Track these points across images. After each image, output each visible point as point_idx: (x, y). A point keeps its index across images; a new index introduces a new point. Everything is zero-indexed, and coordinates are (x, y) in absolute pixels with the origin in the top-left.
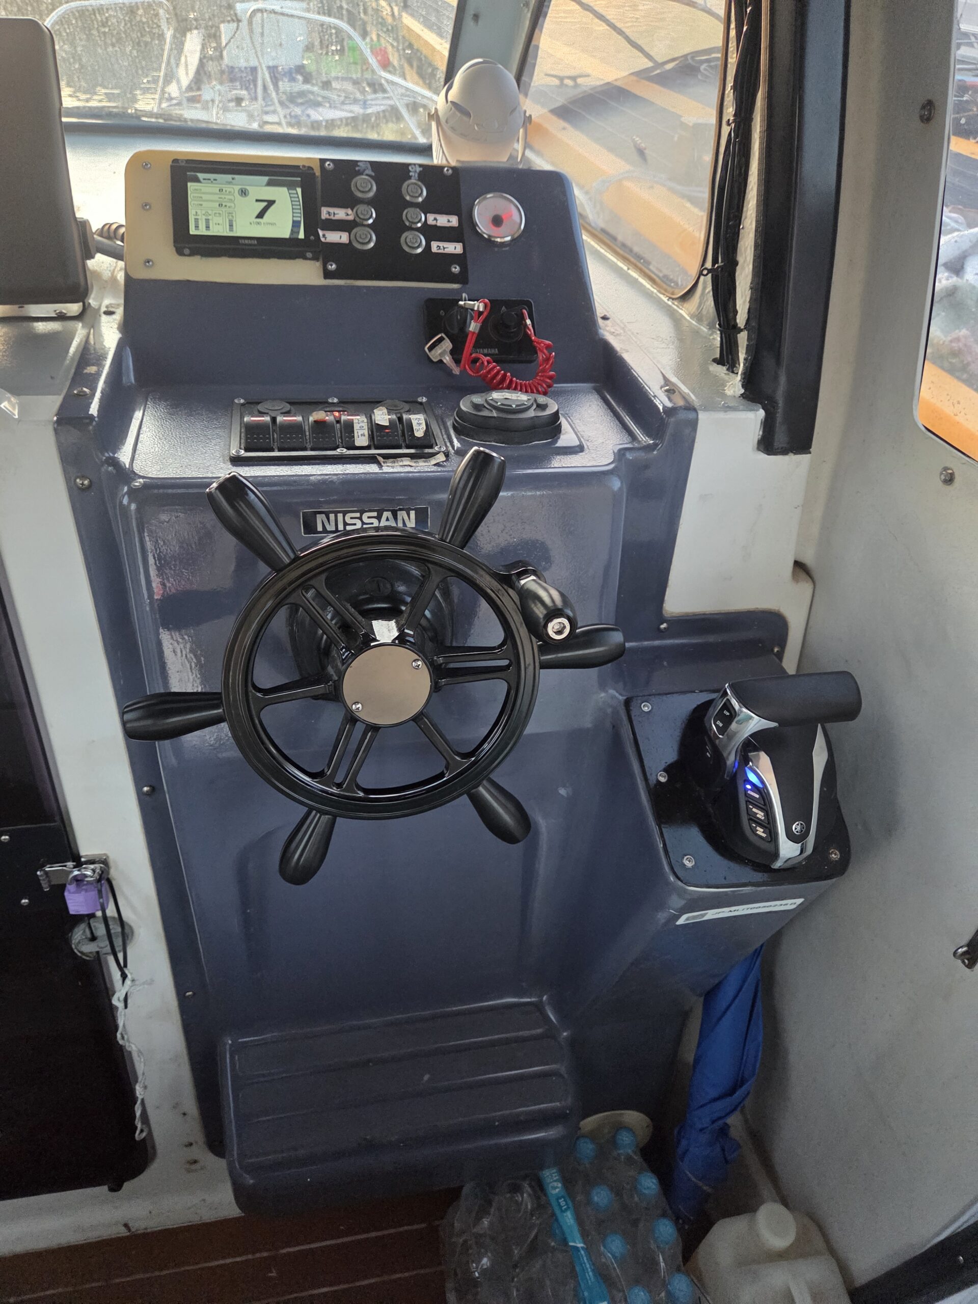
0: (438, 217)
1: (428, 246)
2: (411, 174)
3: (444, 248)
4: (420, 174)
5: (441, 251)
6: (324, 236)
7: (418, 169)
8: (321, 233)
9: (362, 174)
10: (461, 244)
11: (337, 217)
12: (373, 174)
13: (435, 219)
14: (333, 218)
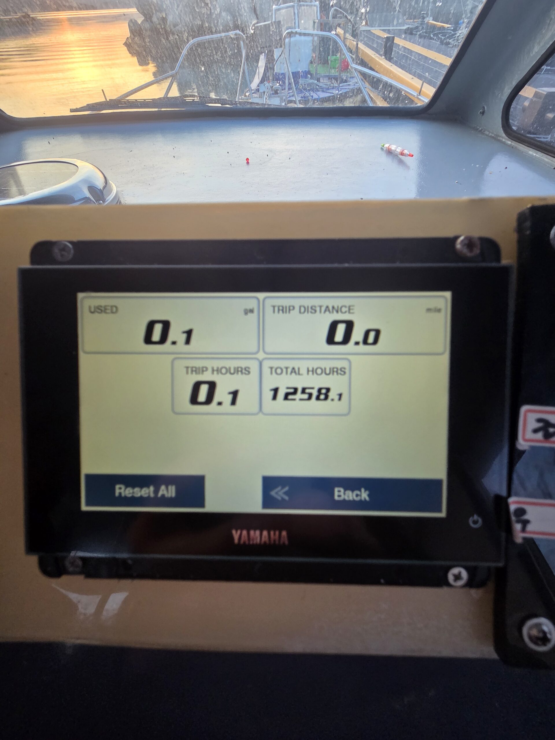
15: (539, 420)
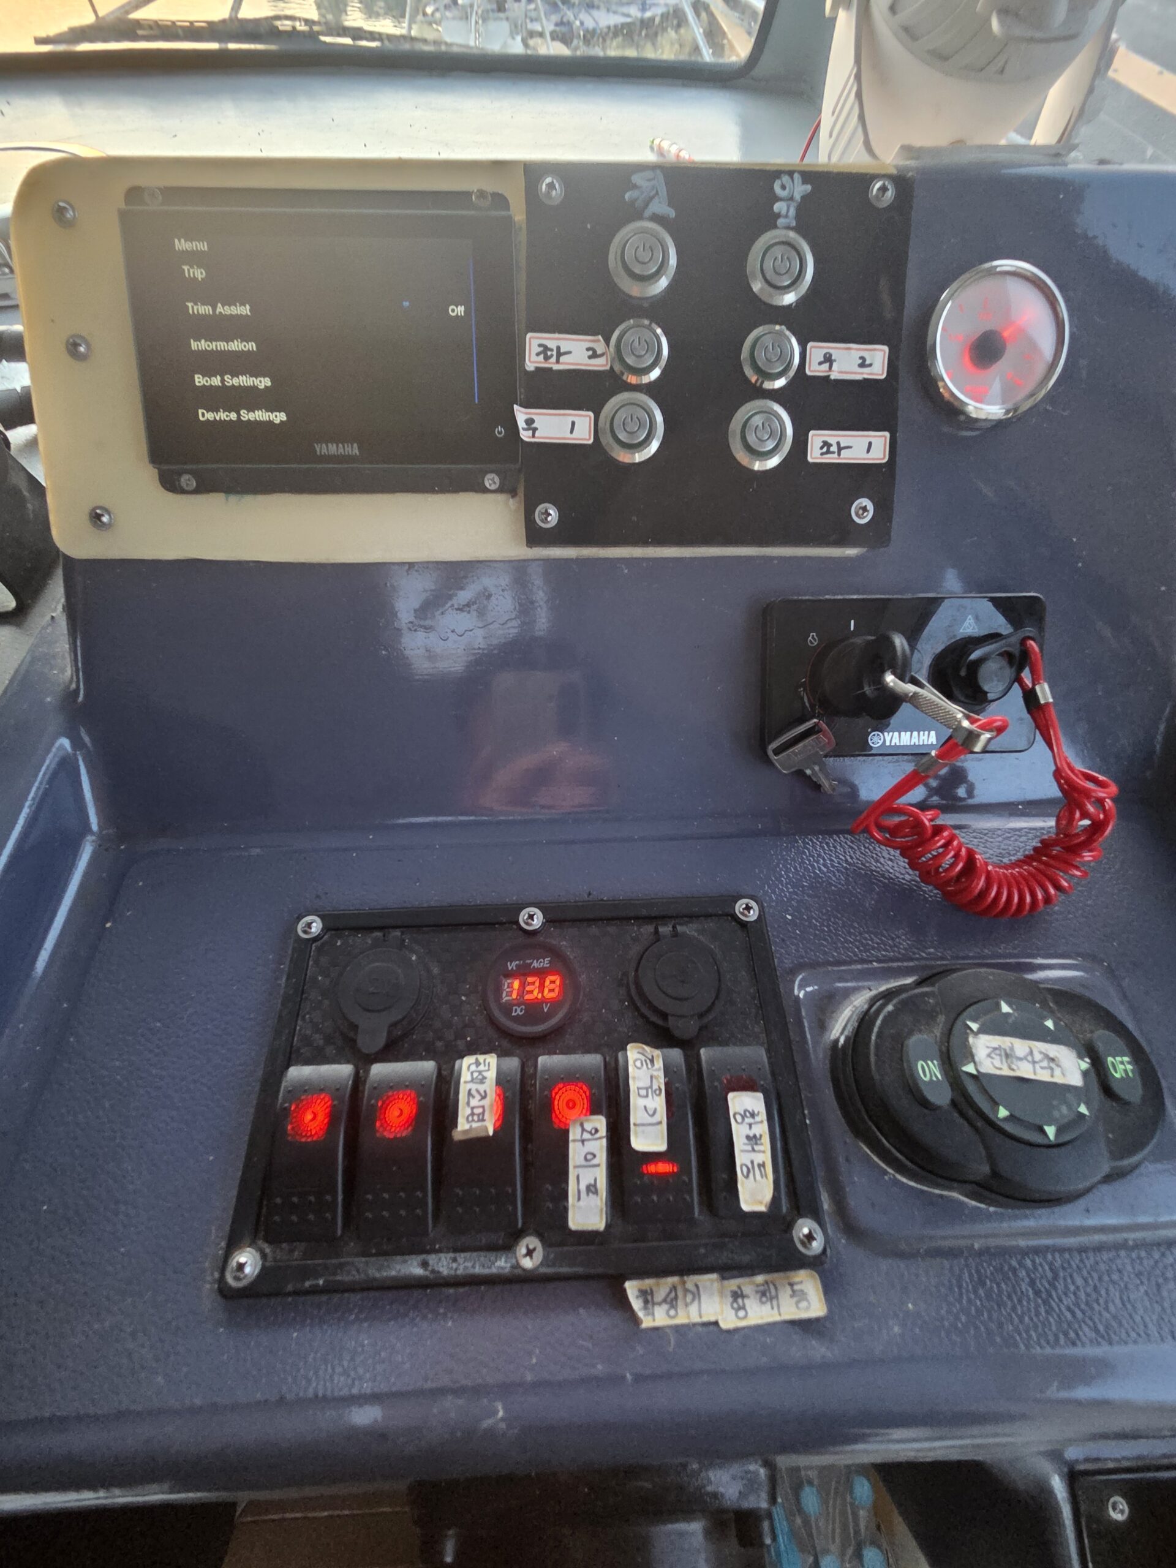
0: (836, 349)
1: (800, 444)
2: (778, 207)
3: (840, 449)
4: (805, 207)
5: (832, 459)
6: (530, 422)
7: (800, 189)
8: (521, 415)
9: (639, 216)
10: (887, 434)
11: (567, 363)
12: (672, 213)
13: (828, 359)
14: (556, 367)
15: (540, 345)
